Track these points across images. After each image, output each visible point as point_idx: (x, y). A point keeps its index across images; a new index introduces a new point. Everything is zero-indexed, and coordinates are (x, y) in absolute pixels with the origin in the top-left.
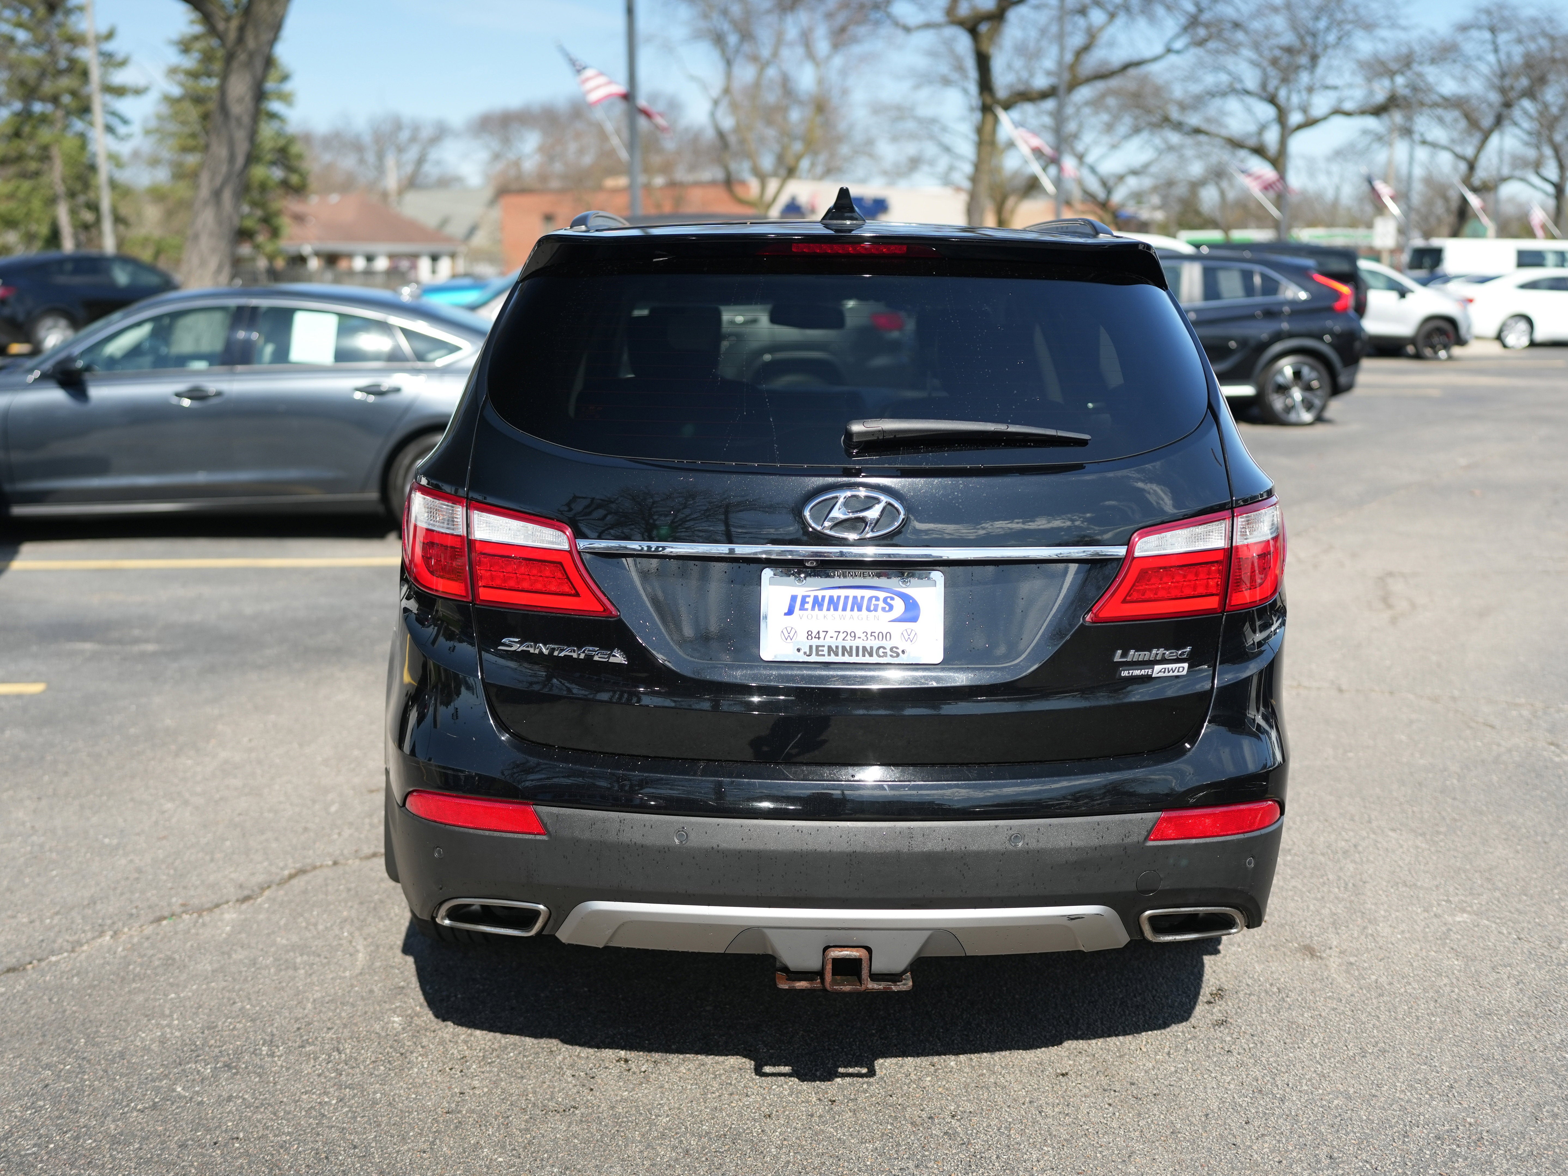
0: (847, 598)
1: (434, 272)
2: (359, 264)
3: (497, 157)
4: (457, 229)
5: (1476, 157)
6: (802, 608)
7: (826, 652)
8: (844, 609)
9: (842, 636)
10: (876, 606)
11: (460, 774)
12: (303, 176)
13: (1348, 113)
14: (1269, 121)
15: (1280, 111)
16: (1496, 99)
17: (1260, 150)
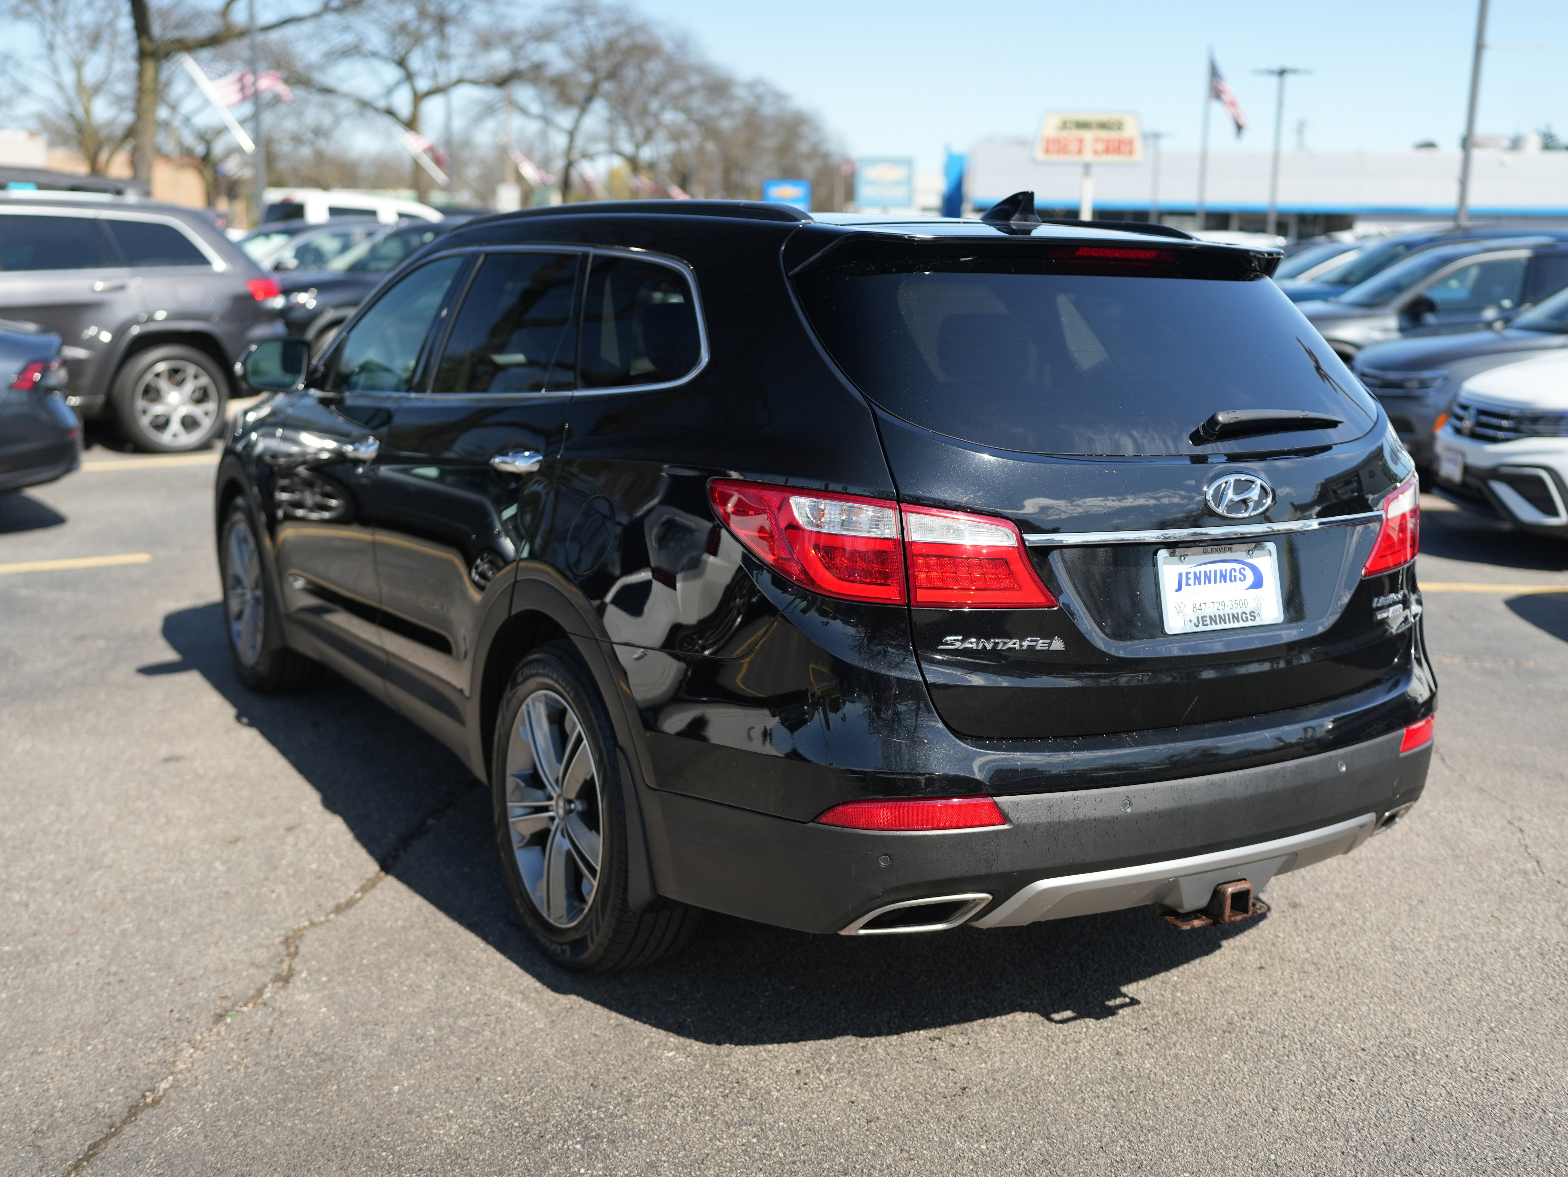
0: (1215, 571)
5: (575, 128)
6: (1188, 584)
7: (1208, 622)
8: (1215, 582)
9: (1216, 605)
10: (1235, 577)
11: (919, 777)
13: (474, 82)
14: (398, 84)
15: (409, 77)
16: (587, 78)
17: (390, 112)
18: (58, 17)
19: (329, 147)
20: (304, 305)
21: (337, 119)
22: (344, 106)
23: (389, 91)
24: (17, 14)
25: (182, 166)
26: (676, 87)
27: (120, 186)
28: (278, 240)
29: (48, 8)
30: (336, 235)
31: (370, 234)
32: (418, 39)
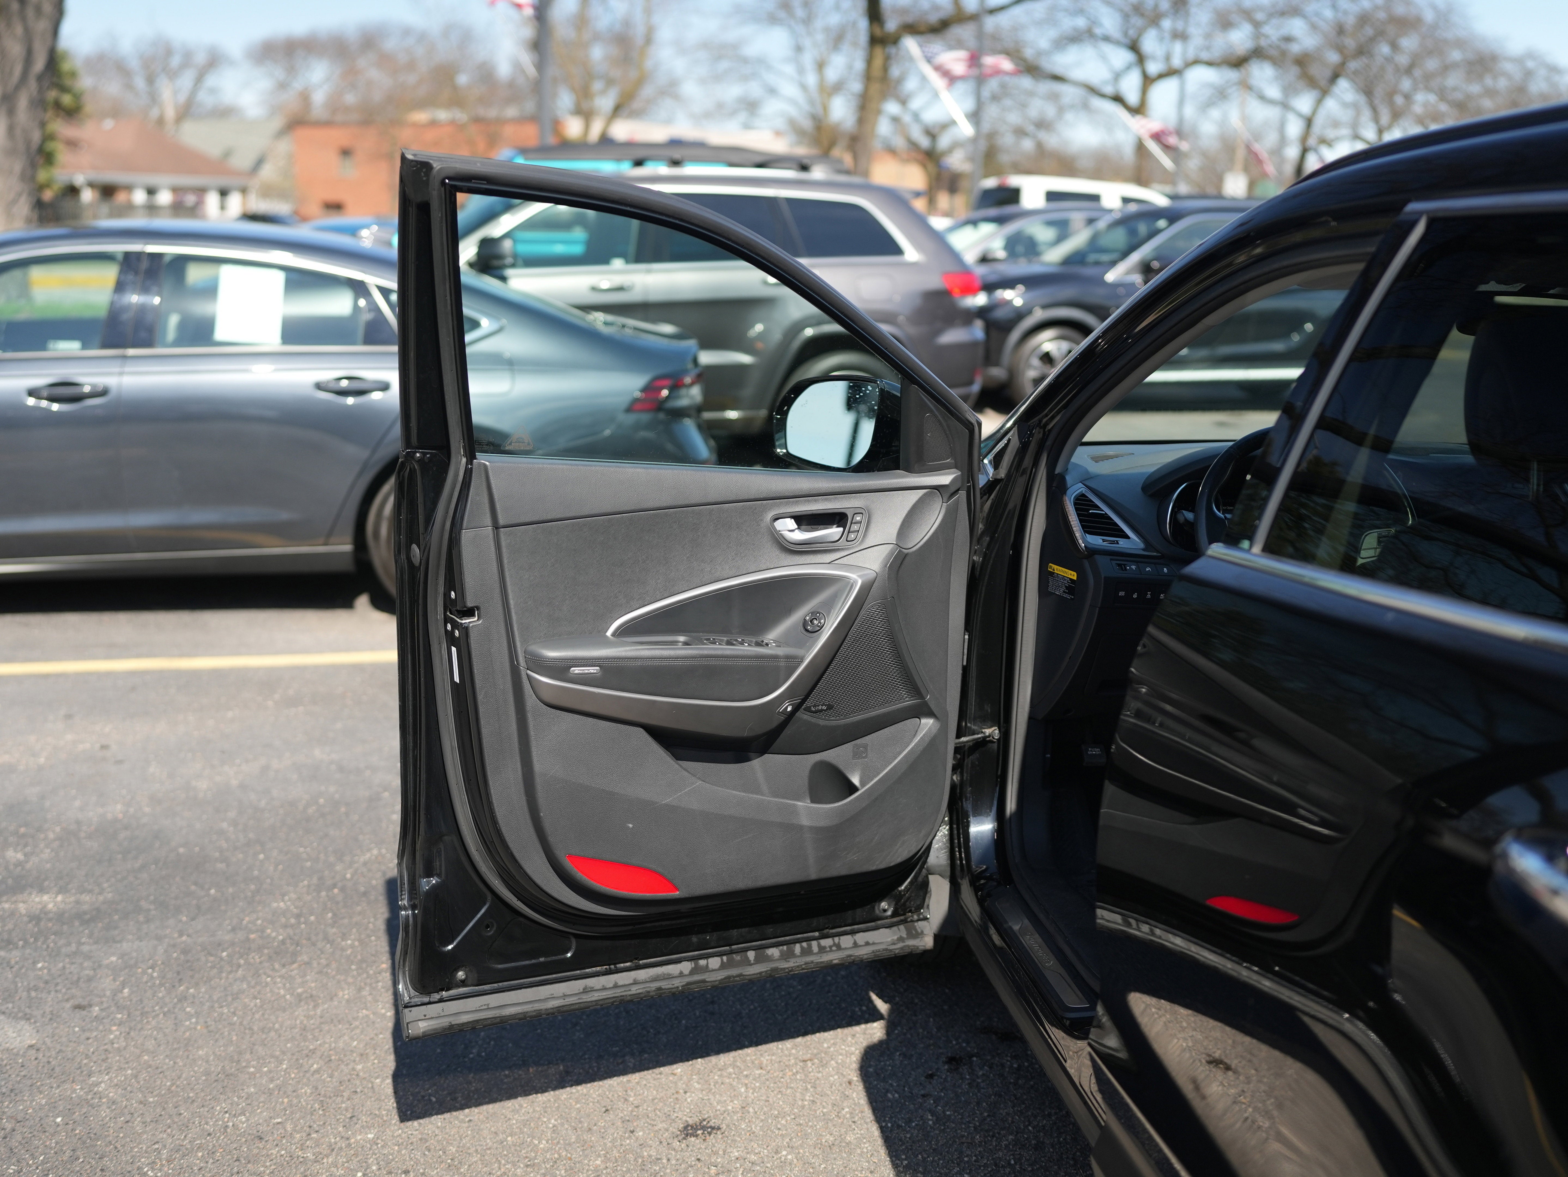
1: (223, 207)
2: (139, 197)
3: (282, 86)
4: (242, 161)
5: (1314, 112)
12: (77, 97)
13: (1210, 64)
14: (1128, 68)
15: (1141, 59)
16: (1333, 57)
17: (1118, 99)
18: (808, 21)
19: (1051, 141)
20: (1009, 303)
21: (1061, 110)
22: (1069, 93)
23: (1117, 76)
24: (772, 20)
25: (906, 161)
26: (1432, 64)
27: (806, 161)
28: (987, 228)
29: (800, 12)
30: (1050, 223)
31: (1091, 221)
32: (1154, 20)
